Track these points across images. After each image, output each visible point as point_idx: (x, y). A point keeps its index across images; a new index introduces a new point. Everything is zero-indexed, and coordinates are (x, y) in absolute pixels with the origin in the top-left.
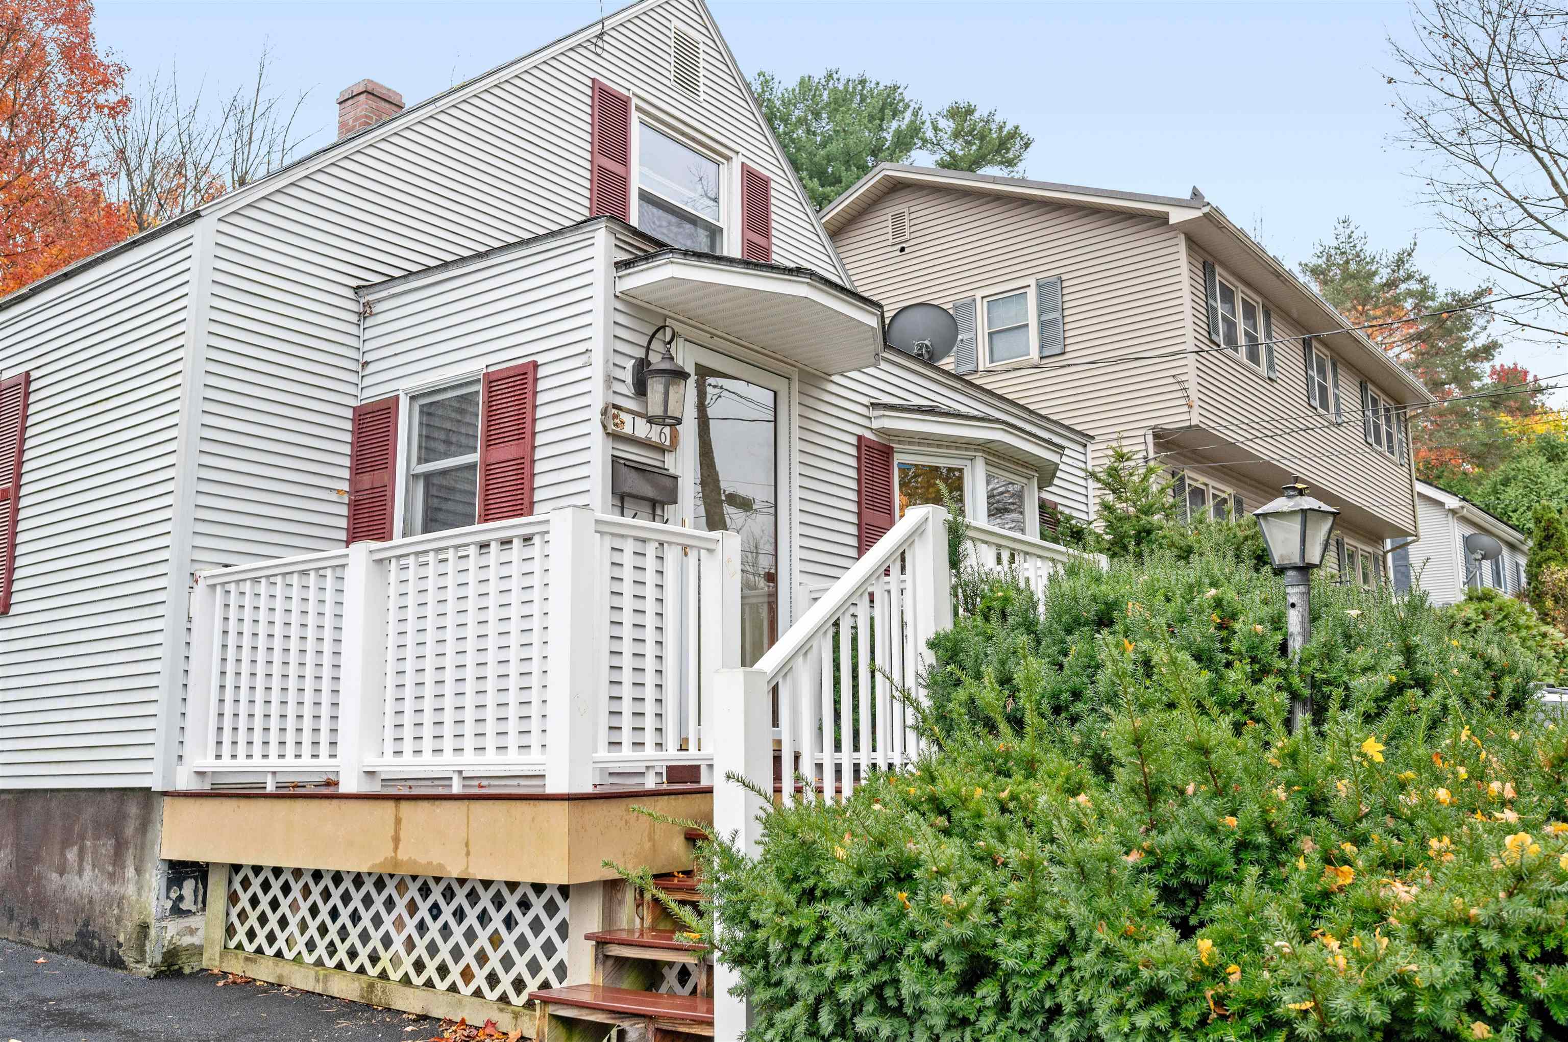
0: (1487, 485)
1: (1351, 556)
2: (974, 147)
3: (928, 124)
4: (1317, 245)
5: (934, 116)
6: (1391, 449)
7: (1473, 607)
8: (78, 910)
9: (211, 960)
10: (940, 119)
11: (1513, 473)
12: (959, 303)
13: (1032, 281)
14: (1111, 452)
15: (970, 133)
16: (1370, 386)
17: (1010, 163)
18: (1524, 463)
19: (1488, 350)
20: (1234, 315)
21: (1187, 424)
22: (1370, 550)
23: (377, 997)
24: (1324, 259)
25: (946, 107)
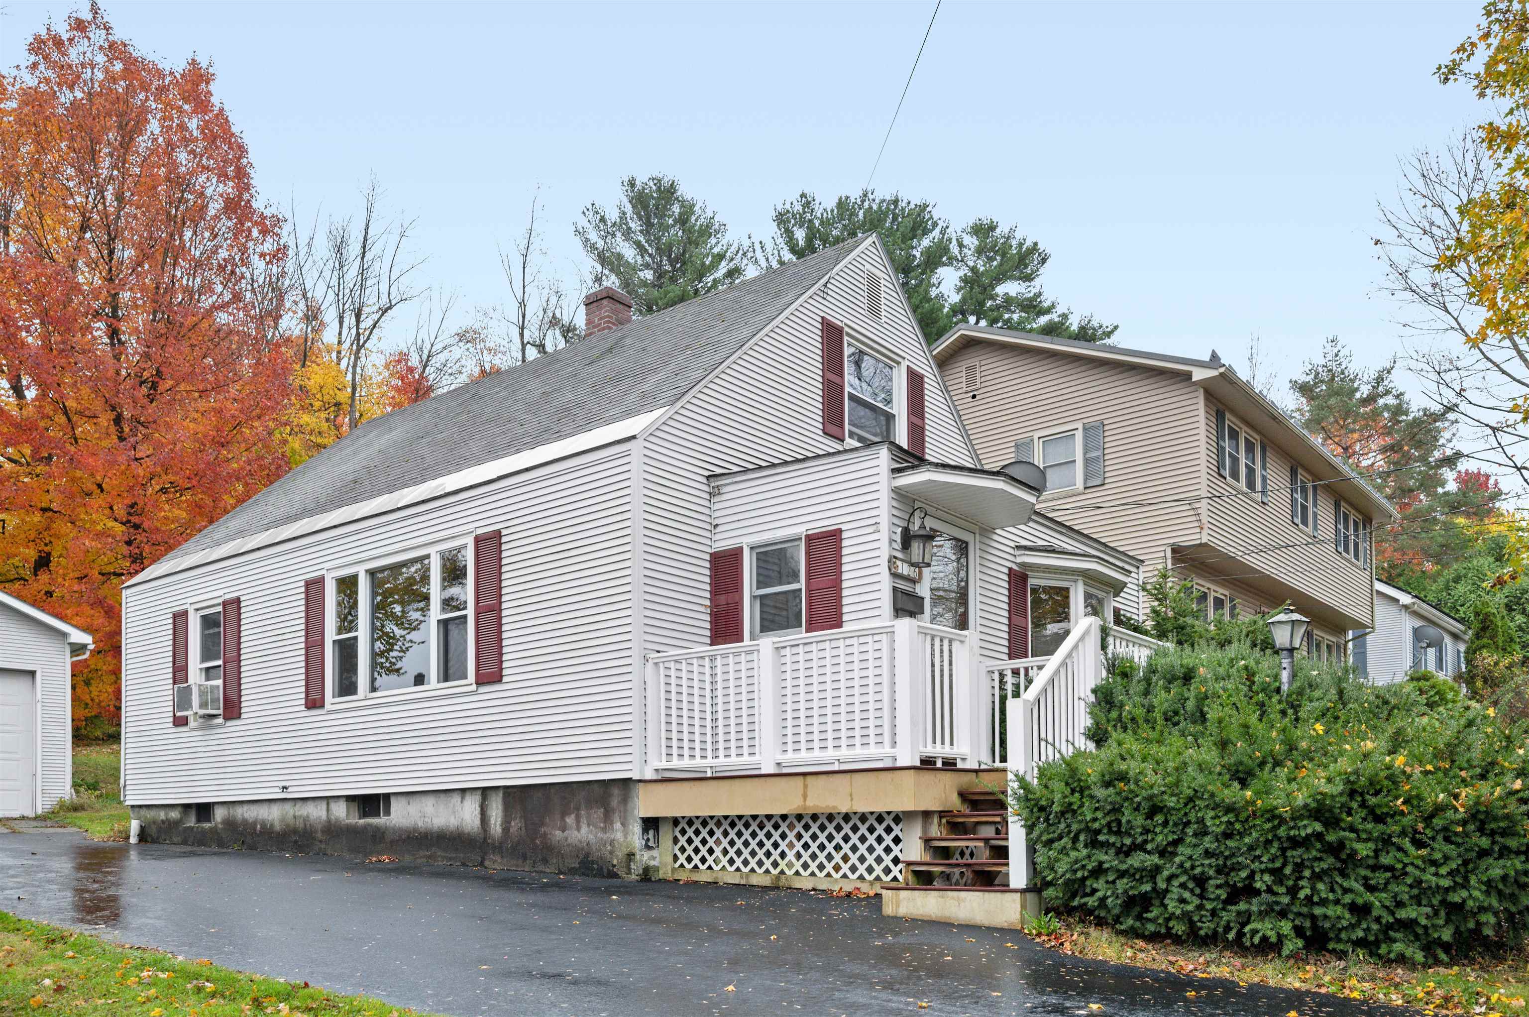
0: (1441, 581)
1: (1318, 646)
2: (995, 263)
3: (954, 242)
4: (1307, 364)
5: (959, 233)
6: (1356, 556)
7: (1412, 685)
8: (578, 850)
9: (666, 873)
10: (964, 235)
11: (1464, 571)
12: (1019, 442)
13: (1079, 425)
14: (1156, 573)
15: (992, 249)
16: (1343, 503)
17: (1028, 278)
18: (1475, 562)
19: (1451, 461)
20: (1238, 452)
21: (1198, 542)
22: (1334, 640)
23: (783, 882)
24: (1312, 376)
25: (971, 224)
